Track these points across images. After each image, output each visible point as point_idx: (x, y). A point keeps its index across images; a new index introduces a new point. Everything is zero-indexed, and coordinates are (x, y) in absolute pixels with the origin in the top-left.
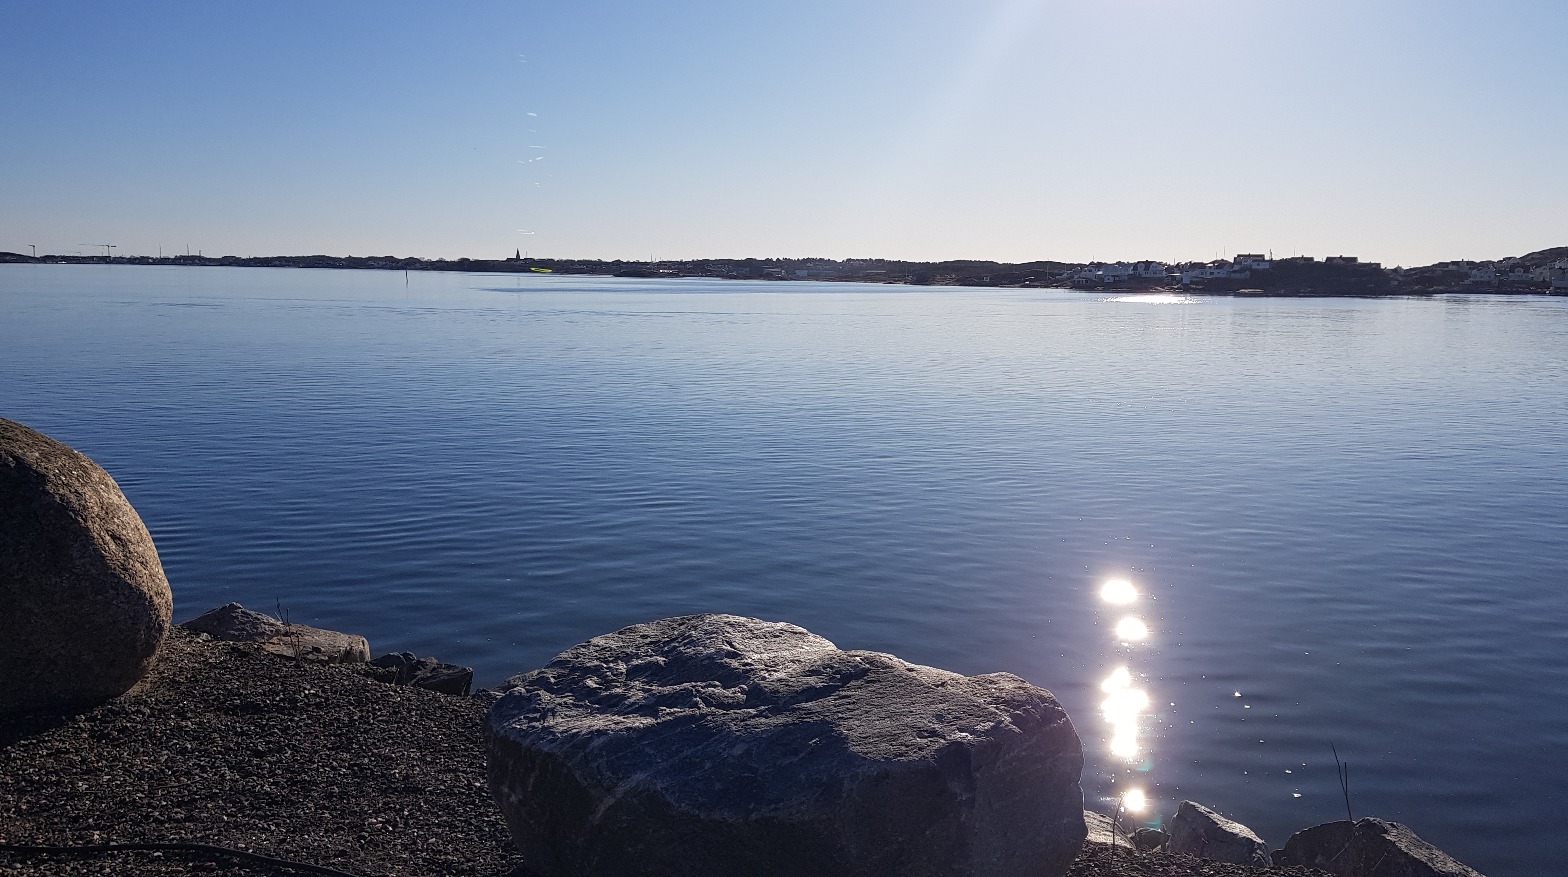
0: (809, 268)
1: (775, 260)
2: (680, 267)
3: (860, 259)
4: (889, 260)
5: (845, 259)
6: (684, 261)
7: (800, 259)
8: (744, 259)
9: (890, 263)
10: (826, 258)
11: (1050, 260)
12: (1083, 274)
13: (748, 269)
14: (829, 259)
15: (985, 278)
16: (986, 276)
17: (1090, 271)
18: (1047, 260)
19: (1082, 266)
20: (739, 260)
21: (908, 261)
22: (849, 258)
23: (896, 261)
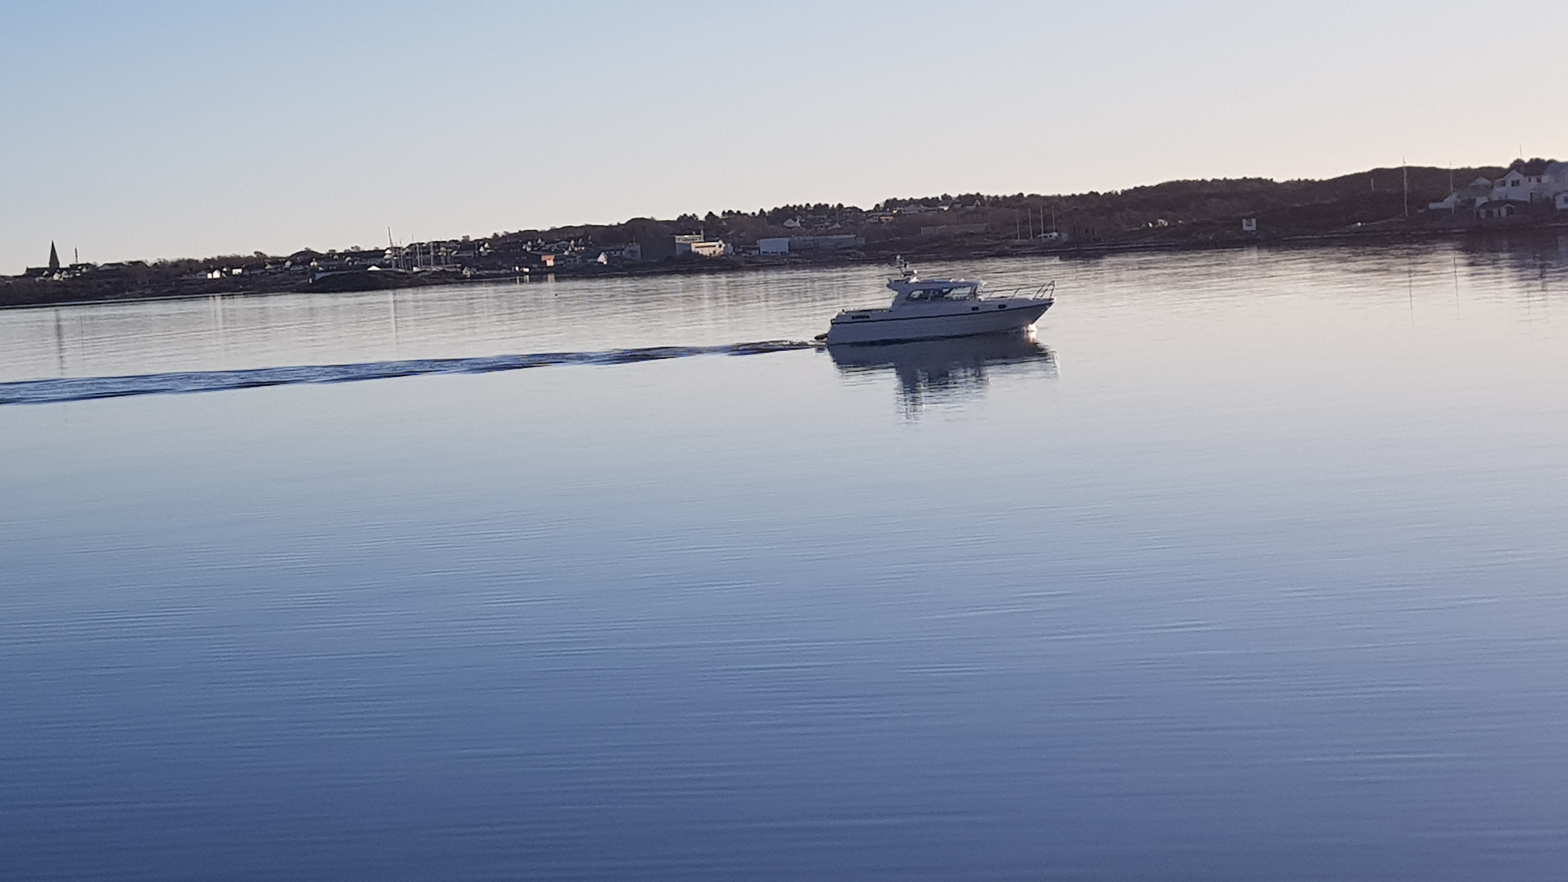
0: (789, 232)
1: (702, 218)
2: (464, 254)
3: (919, 197)
4: (993, 194)
5: (881, 201)
6: (472, 239)
7: (766, 210)
8: (623, 222)
9: (996, 202)
10: (833, 203)
11: (1409, 164)
12: (1498, 193)
13: (637, 247)
14: (840, 206)
15: (1244, 221)
16: (1249, 218)
17: (1515, 183)
18: (1401, 165)
19: (1492, 174)
20: (611, 226)
21: (1043, 194)
22: (892, 197)
23: (1013, 197)
